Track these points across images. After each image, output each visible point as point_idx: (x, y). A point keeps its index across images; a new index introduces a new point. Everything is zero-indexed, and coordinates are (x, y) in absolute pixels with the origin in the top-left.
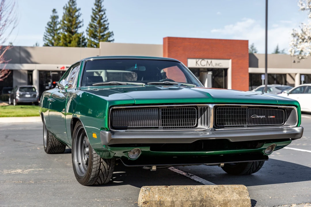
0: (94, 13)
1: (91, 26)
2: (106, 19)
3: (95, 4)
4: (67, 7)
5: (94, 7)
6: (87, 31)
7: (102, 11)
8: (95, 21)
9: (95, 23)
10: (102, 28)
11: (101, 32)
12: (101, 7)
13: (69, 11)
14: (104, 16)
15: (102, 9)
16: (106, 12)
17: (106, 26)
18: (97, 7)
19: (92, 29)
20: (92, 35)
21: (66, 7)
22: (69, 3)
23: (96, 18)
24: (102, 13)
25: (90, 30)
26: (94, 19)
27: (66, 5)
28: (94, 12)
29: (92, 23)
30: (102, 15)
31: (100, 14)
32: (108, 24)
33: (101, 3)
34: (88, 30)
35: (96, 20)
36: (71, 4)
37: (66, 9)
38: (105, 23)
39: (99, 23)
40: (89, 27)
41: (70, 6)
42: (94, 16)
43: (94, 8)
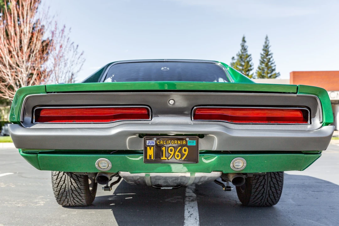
0: (262, 58)
1: (259, 68)
2: (273, 62)
3: (263, 50)
4: (239, 54)
5: (262, 52)
6: (256, 73)
7: (270, 55)
8: (263, 64)
9: (264, 65)
10: (270, 69)
11: (268, 73)
12: (268, 52)
13: (241, 57)
14: (271, 60)
15: (270, 53)
16: (273, 55)
17: (273, 68)
18: (265, 52)
19: (260, 71)
20: (261, 76)
21: (238, 54)
22: (241, 50)
23: (264, 62)
24: (270, 57)
25: (258, 71)
26: (262, 62)
27: (239, 52)
28: (263, 56)
29: (260, 66)
30: (270, 59)
31: (268, 57)
32: (275, 66)
33: (268, 48)
34: (257, 72)
35: (264, 63)
36: (243, 51)
37: (239, 56)
38: (272, 65)
39: (267, 65)
40: (258, 70)
41: (242, 53)
42: (262, 60)
43: (262, 53)
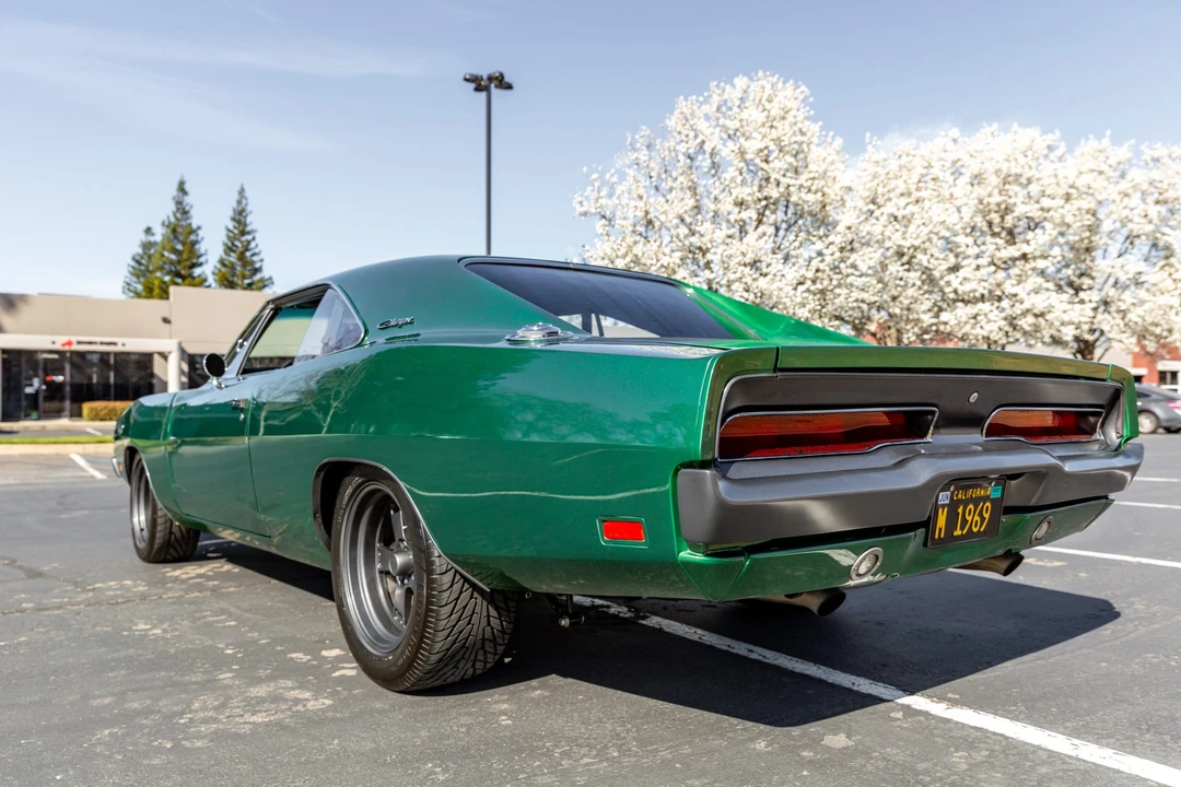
0: (229, 238)
1: (222, 262)
2: (257, 251)
3: (233, 219)
4: (169, 222)
5: (231, 225)
6: (213, 273)
7: (249, 233)
8: (233, 254)
9: (233, 258)
10: (249, 268)
11: (244, 277)
12: (246, 225)
13: (174, 231)
14: (253, 245)
15: (248, 229)
16: (257, 235)
17: (257, 265)
18: (237, 225)
19: (224, 270)
20: (225, 283)
21: (167, 223)
22: (174, 214)
23: (234, 248)
24: (249, 237)
25: (220, 271)
26: (229, 249)
27: (168, 217)
28: (231, 235)
29: (224, 256)
30: (249, 242)
31: (244, 238)
32: (262, 260)
33: (245, 217)
34: (216, 271)
35: (234, 251)
36: (179, 215)
37: (168, 226)
38: (255, 258)
39: (242, 257)
40: (219, 266)
41: (178, 220)
42: (230, 244)
43: (231, 227)
